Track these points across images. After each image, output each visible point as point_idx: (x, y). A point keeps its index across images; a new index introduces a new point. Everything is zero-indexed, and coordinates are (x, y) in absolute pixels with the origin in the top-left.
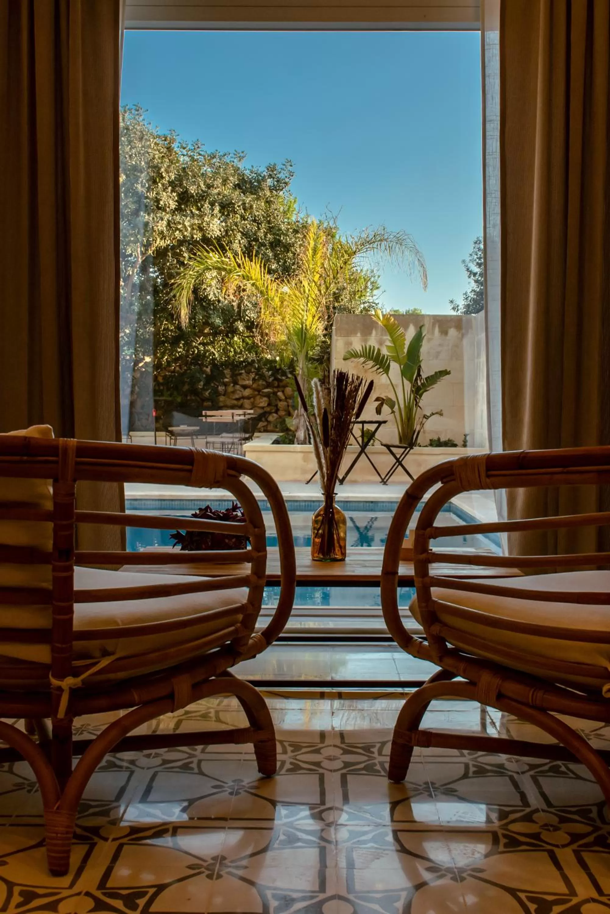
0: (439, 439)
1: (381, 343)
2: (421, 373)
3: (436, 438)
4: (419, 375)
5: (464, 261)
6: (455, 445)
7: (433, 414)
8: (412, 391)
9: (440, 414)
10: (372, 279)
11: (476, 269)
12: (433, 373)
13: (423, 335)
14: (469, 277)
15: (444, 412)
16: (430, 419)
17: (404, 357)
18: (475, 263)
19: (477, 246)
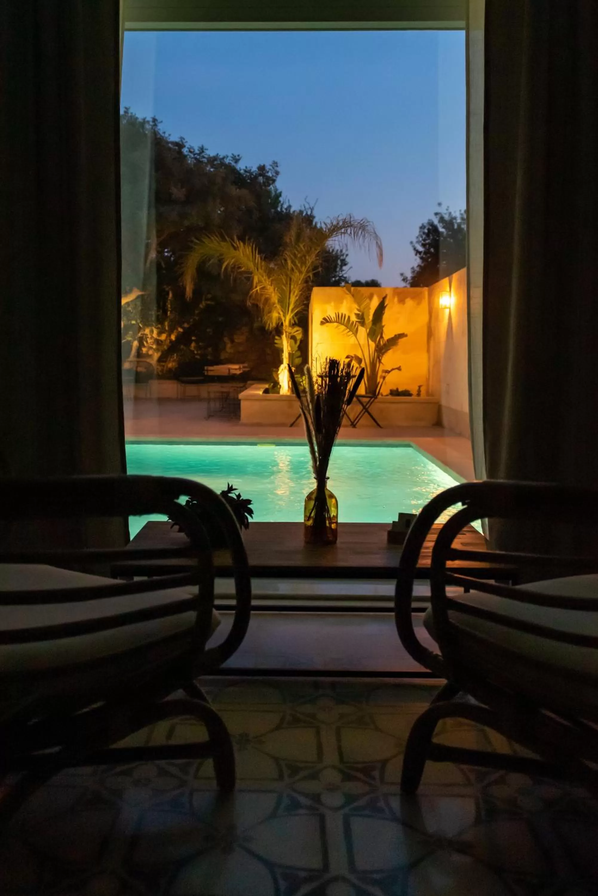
0: (397, 389)
1: (350, 311)
2: (384, 336)
3: (395, 388)
4: (382, 337)
5: (411, 243)
6: (410, 395)
7: (393, 369)
8: (376, 350)
9: (399, 369)
10: (342, 258)
11: (421, 249)
12: (393, 336)
13: (385, 304)
14: (416, 255)
15: (402, 368)
16: (391, 373)
17: (370, 322)
18: (420, 244)
19: (422, 230)
